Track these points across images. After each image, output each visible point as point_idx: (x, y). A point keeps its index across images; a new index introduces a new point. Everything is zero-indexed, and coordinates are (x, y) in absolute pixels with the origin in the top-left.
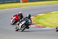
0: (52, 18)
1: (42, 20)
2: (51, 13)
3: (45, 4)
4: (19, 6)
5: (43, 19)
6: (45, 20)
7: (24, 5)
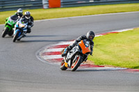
3: (102, 12)
4: (40, 15)
5: (98, 47)
7: (52, 14)
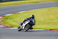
0: (20, 18)
1: (10, 20)
2: (19, 13)
6: (13, 20)
